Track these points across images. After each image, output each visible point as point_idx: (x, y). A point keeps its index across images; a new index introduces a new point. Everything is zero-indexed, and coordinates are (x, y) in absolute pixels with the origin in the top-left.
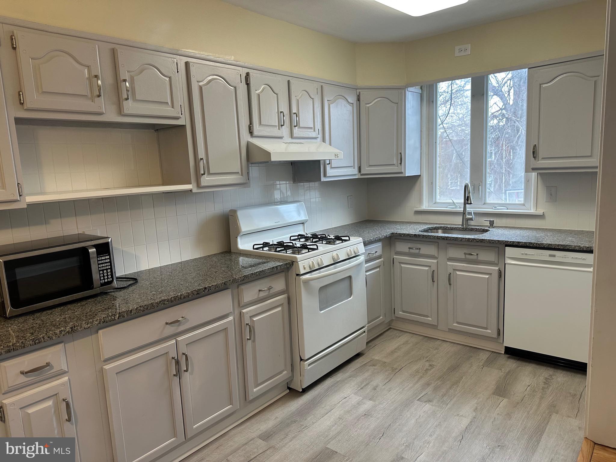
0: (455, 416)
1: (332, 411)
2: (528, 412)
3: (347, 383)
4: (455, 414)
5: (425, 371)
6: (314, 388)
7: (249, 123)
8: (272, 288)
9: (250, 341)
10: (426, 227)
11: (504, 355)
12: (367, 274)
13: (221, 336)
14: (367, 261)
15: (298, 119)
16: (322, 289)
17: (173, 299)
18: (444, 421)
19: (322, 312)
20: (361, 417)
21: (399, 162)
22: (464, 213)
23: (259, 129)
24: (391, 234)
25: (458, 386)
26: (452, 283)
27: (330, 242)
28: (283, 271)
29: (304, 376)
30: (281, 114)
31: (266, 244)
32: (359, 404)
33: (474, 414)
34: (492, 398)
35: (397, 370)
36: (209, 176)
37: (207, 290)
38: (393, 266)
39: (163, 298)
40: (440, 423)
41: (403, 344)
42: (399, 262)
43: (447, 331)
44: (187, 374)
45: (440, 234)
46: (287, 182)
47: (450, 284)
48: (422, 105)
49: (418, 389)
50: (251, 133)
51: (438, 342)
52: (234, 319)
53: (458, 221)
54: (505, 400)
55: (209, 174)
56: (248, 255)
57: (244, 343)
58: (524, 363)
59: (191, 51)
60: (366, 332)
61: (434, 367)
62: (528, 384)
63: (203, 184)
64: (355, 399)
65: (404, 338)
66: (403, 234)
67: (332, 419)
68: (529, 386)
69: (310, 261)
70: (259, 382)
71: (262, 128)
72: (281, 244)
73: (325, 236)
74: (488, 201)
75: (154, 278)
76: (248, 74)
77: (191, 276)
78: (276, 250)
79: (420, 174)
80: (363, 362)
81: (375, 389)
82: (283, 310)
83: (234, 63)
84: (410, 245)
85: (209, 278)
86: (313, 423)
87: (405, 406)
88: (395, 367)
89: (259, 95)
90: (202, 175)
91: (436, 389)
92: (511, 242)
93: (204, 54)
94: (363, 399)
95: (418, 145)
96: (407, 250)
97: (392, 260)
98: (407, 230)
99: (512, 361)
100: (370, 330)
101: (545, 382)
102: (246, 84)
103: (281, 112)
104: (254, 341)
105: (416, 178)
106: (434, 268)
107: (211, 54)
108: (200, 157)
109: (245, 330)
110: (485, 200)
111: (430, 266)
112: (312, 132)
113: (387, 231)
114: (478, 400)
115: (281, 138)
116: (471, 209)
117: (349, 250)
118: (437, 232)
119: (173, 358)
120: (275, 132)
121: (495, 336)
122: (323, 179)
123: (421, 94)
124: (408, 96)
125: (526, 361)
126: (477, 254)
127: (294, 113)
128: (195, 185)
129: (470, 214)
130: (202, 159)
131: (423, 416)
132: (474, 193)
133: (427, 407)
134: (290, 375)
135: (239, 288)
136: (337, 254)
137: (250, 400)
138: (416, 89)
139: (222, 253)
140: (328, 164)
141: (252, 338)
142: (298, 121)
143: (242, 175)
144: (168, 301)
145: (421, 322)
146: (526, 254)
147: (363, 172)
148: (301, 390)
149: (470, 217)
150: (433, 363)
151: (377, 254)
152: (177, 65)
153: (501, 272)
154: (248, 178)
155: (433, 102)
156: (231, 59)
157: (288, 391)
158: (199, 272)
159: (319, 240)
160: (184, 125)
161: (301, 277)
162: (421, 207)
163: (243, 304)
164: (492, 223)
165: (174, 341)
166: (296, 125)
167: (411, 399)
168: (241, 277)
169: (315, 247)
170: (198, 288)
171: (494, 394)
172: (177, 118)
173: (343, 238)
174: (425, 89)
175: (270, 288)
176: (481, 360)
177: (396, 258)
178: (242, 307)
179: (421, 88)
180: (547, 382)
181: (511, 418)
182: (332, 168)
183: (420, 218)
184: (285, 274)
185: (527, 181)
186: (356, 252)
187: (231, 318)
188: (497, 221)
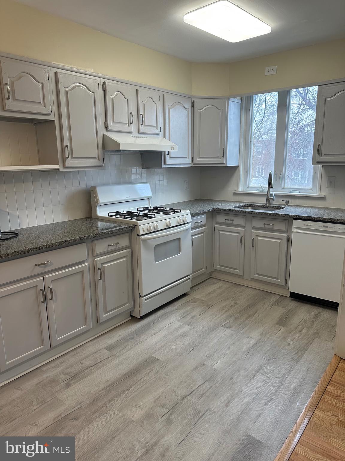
0: (246, 338)
1: (160, 332)
2: (299, 337)
3: (173, 313)
4: (246, 337)
5: (231, 307)
6: (150, 317)
7: (105, 121)
8: (118, 244)
9: (101, 281)
10: (239, 205)
11: (289, 298)
12: (193, 237)
13: (79, 277)
14: (193, 228)
15: (143, 119)
16: (157, 246)
17: (40, 247)
18: (238, 341)
19: (156, 263)
20: (179, 336)
21: (222, 155)
22: (268, 195)
23: (113, 125)
24: (213, 209)
25: (252, 318)
26: (254, 245)
27: (166, 213)
28: (128, 232)
29: (141, 307)
30: (130, 115)
31: (118, 213)
32: (180, 327)
33: (260, 337)
34: (275, 327)
35: (211, 306)
36: (72, 159)
37: (67, 243)
38: (214, 233)
39: (33, 247)
40: (235, 342)
41: (218, 288)
42: (218, 230)
43: (250, 279)
44: (52, 302)
45: (250, 210)
46: (137, 168)
47: (253, 246)
48: (241, 112)
49: (223, 319)
50: (106, 128)
51: (243, 288)
52: (89, 265)
53: (263, 201)
54: (284, 328)
55: (72, 157)
56: (104, 220)
57: (96, 282)
58: (302, 304)
59: (60, 64)
60: (191, 279)
61: (237, 305)
62: (302, 318)
63: (67, 165)
64: (177, 324)
65: (220, 284)
66: (221, 209)
67: (159, 338)
68: (303, 319)
69: (148, 225)
70: (108, 310)
71: (114, 125)
72: (129, 213)
73: (163, 208)
74: (286, 186)
75: (31, 233)
76: (104, 83)
77: (58, 232)
78: (124, 217)
79: (238, 165)
80: (187, 300)
81: (192, 318)
82: (127, 261)
83: (94, 74)
84: (226, 217)
85: (70, 234)
86: (145, 340)
87: (212, 330)
88: (209, 303)
89: (113, 99)
90: (67, 158)
91: (236, 319)
92: (297, 216)
93: (70, 67)
94: (183, 325)
95: (237, 143)
96: (224, 221)
97: (213, 227)
98: (225, 207)
99: (294, 302)
100: (193, 278)
101: (314, 317)
102: (103, 91)
103: (130, 113)
104: (104, 281)
105: (235, 168)
106: (242, 234)
107: (75, 67)
108: (65, 144)
109: (97, 273)
110: (284, 186)
111: (240, 233)
112: (155, 130)
113: (210, 207)
114: (264, 328)
115: (130, 133)
116: (273, 192)
117: (179, 219)
118: (248, 209)
119: (41, 290)
120: (126, 128)
121: (283, 284)
122: (163, 166)
123: (241, 104)
124: (231, 105)
125: (303, 303)
126: (273, 225)
127: (141, 114)
128: (62, 165)
129: (272, 195)
130: (67, 146)
131: (223, 337)
132: (277, 180)
133: (228, 331)
134: (132, 306)
135: (93, 243)
136: (169, 221)
137: (100, 322)
138: (237, 100)
139: (85, 218)
140: (167, 155)
141: (103, 278)
142: (144, 121)
143: (99, 160)
144: (36, 249)
145: (232, 273)
146: (307, 225)
147: (195, 162)
148: (139, 317)
149: (272, 198)
150: (237, 302)
151: (202, 223)
152: (48, 74)
153: (289, 238)
154: (104, 162)
155: (250, 110)
156: (91, 71)
157: (131, 318)
158: (64, 230)
159: (159, 211)
160: (53, 120)
161: (141, 237)
162: (238, 190)
163: (96, 254)
164: (287, 203)
165: (42, 278)
166: (142, 123)
167: (217, 325)
168: (94, 235)
169: (153, 216)
170: (60, 241)
171: (277, 324)
172: (48, 115)
173: (175, 210)
174: (244, 100)
175: (117, 244)
176: (272, 301)
177: (216, 227)
178: (95, 256)
179: (241, 99)
180: (316, 317)
181: (286, 340)
182: (170, 158)
183: (237, 198)
184: (129, 234)
185: (315, 172)
186: (184, 220)
187: (86, 264)
188: (291, 201)
